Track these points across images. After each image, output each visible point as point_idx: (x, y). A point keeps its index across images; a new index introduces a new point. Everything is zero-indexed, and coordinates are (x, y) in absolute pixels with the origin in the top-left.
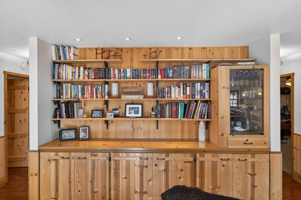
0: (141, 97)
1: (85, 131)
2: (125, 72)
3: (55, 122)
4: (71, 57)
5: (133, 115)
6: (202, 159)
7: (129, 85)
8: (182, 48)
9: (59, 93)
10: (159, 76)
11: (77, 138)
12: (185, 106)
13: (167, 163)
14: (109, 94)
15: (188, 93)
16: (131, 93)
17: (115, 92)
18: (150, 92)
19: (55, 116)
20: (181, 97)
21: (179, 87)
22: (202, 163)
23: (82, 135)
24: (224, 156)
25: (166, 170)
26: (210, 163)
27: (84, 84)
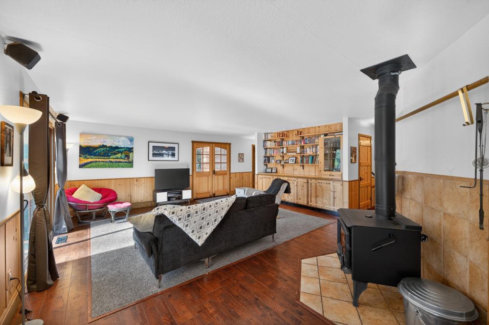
0: (295, 154)
1: (275, 169)
2: (289, 142)
3: (265, 165)
4: (269, 138)
5: (291, 162)
6: (311, 182)
7: (292, 148)
8: (315, 127)
9: (266, 153)
10: (302, 143)
11: (272, 172)
12: (313, 157)
13: (297, 182)
14: (283, 153)
15: (314, 151)
16: (292, 152)
17: (285, 152)
18: (298, 151)
19: (264, 163)
20: (311, 153)
21: (310, 148)
22: (311, 183)
23: (273, 171)
24: (320, 181)
25: (297, 186)
26: (314, 184)
27: (274, 149)
